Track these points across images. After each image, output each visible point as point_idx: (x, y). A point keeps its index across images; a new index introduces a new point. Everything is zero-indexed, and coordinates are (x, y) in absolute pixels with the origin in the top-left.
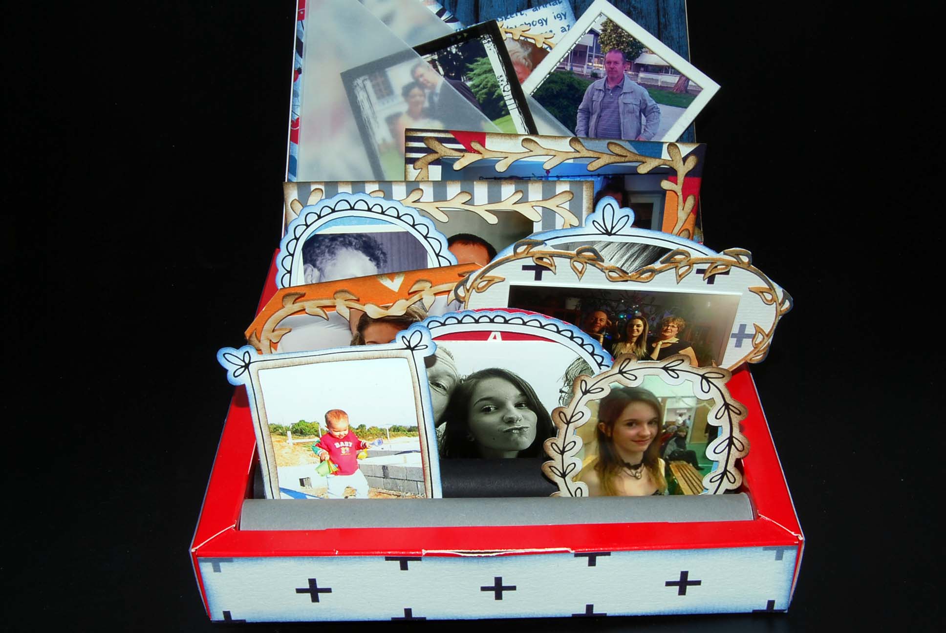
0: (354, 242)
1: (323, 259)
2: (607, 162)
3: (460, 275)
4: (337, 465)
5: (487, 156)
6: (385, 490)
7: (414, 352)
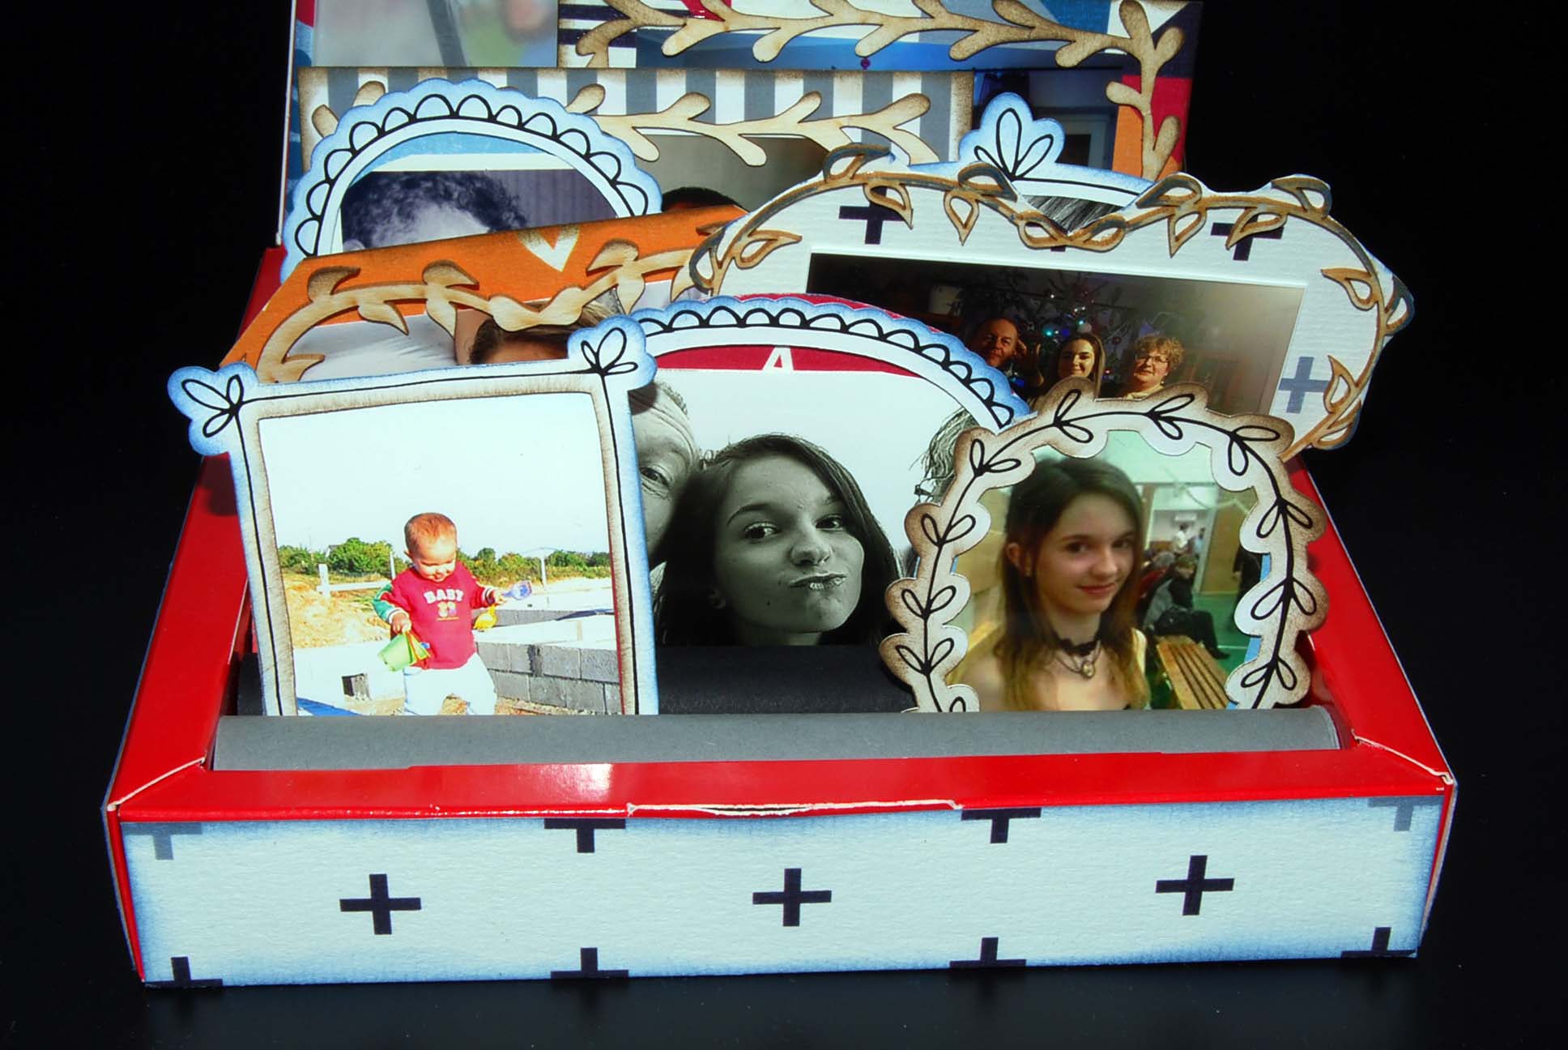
0: (456, 190)
1: (386, 230)
2: (992, 40)
4: (428, 645)
5: (737, 24)
6: (533, 705)
7: (606, 378)
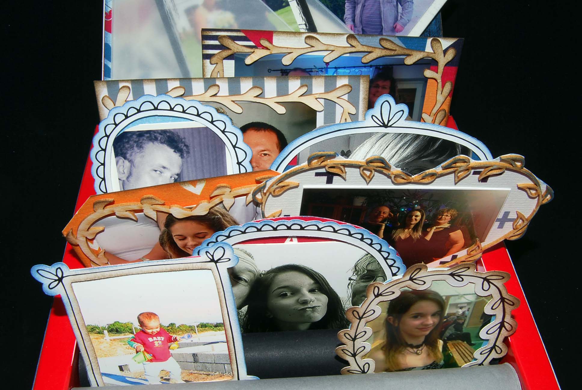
0: (159, 137)
1: (132, 152)
2: (379, 55)
3: (258, 182)
4: (152, 355)
5: (274, 51)
7: (217, 264)
